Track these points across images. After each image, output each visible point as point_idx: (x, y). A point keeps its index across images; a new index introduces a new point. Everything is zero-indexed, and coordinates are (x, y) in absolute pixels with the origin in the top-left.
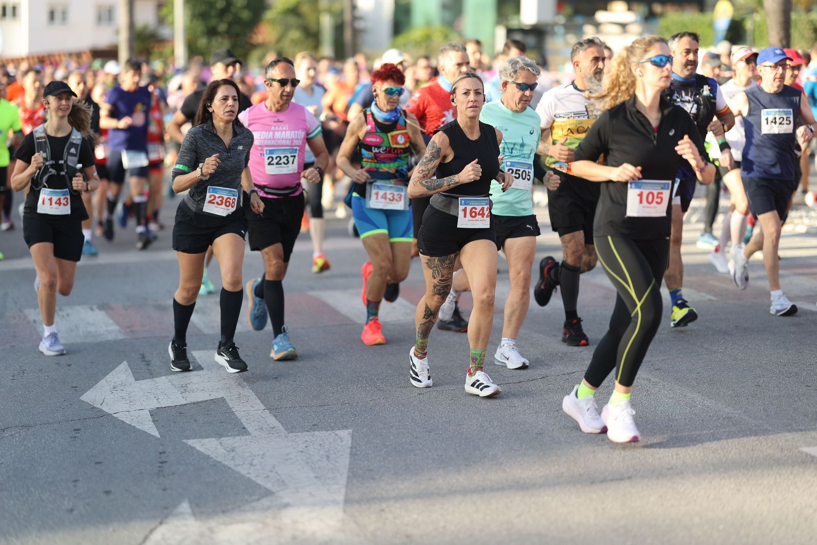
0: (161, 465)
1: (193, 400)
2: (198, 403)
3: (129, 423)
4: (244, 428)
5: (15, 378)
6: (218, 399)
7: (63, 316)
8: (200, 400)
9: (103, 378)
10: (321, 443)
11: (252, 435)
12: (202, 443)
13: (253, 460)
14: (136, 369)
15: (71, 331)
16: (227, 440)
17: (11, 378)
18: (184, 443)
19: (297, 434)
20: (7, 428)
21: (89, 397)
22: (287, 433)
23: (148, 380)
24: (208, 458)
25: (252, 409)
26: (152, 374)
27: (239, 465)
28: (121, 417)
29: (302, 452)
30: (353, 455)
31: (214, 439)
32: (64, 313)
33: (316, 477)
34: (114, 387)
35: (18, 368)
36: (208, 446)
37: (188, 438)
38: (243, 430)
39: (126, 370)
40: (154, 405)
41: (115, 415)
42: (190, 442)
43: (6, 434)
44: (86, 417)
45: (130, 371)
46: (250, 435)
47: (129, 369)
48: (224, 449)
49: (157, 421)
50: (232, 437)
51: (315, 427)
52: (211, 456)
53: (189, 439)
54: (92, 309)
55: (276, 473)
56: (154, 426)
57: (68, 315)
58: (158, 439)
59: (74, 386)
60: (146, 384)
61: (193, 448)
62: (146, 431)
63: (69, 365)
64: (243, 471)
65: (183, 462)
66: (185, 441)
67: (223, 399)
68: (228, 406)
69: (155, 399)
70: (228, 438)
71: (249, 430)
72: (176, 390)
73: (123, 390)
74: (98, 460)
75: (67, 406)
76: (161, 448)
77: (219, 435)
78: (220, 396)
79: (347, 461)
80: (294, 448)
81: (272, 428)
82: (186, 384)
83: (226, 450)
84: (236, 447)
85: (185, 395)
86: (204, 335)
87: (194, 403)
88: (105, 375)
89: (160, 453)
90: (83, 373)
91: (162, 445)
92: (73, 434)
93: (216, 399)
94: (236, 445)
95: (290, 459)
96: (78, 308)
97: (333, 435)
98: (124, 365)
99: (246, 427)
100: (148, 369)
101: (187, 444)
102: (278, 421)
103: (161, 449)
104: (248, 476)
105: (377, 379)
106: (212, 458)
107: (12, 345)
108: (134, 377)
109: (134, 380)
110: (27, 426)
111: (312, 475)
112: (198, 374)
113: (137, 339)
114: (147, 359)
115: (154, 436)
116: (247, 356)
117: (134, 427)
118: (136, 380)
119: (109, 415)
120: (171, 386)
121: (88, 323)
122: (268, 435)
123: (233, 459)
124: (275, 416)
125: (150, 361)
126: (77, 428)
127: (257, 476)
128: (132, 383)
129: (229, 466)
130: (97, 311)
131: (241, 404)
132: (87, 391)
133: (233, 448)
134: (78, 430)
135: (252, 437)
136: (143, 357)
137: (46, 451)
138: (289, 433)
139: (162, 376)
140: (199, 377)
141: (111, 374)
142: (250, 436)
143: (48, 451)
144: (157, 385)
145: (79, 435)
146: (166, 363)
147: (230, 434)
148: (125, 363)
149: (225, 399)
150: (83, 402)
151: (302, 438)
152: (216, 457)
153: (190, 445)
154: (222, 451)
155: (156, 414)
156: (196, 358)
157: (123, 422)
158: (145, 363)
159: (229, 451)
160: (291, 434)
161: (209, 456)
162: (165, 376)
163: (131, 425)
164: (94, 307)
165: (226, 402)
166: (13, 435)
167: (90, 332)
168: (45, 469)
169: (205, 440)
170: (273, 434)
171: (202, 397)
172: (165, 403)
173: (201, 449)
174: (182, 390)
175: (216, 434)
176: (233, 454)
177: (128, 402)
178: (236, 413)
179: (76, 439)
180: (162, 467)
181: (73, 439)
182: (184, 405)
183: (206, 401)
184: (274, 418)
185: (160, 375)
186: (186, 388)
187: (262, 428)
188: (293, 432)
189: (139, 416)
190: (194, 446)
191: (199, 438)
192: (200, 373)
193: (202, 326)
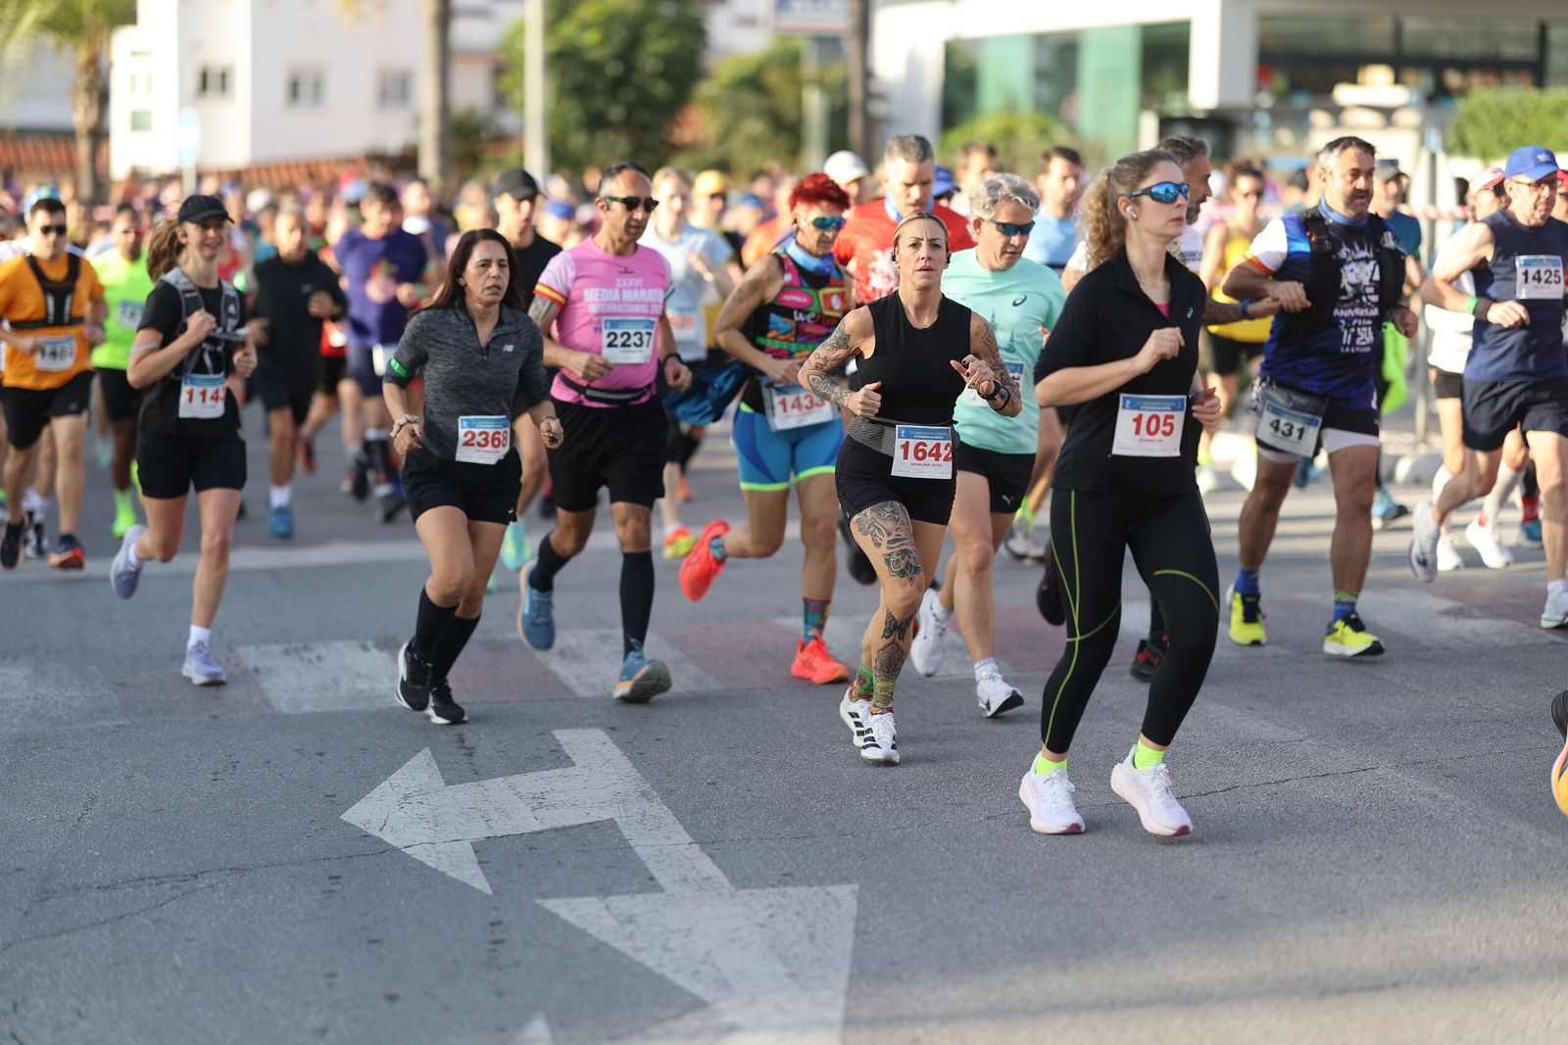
0: (493, 947)
1: (556, 824)
2: (564, 828)
3: (433, 866)
4: (652, 879)
5: (219, 776)
6: (602, 822)
7: (310, 661)
8: (569, 823)
9: (385, 779)
10: (799, 909)
11: (667, 892)
12: (571, 907)
13: (668, 939)
14: (447, 764)
15: (325, 688)
16: (619, 901)
17: (212, 777)
18: (537, 905)
19: (756, 891)
20: (202, 873)
21: (355, 815)
22: (733, 889)
23: (469, 784)
24: (582, 934)
25: (668, 842)
26: (477, 773)
27: (641, 949)
28: (418, 853)
29: (762, 925)
30: (859, 933)
31: (594, 899)
32: (312, 655)
33: (791, 976)
34: (406, 797)
35: (225, 758)
36: (584, 912)
37: (545, 895)
38: (650, 882)
39: (428, 764)
40: (481, 832)
41: (408, 851)
42: (550, 904)
43: (201, 883)
44: (351, 853)
45: (436, 767)
46: (664, 891)
47: (434, 762)
48: (614, 917)
49: (486, 862)
50: (629, 896)
51: (787, 879)
52: (590, 931)
53: (547, 898)
54: (365, 648)
55: (713, 965)
56: (481, 872)
57: (319, 658)
58: (488, 898)
59: (330, 793)
60: (465, 792)
61: (553, 916)
62: (466, 881)
63: (321, 754)
64: (649, 960)
65: (535, 942)
66: (539, 901)
67: (611, 820)
68: (622, 835)
69: (483, 825)
70: (621, 898)
71: (661, 881)
72: (523, 805)
73: (422, 803)
74: (375, 936)
75: (317, 830)
76: (494, 914)
77: (604, 891)
78: (605, 817)
79: (849, 945)
80: (748, 919)
81: (705, 878)
82: (542, 794)
83: (618, 921)
84: (636, 915)
85: (540, 813)
86: (577, 699)
87: (557, 830)
88: (388, 774)
89: (493, 924)
90: (346, 770)
91: (495, 909)
92: (328, 885)
93: (598, 822)
94: (637, 910)
95: (740, 939)
96: (339, 645)
97: (822, 894)
98: (424, 757)
99: (656, 877)
100: (471, 764)
101: (543, 908)
102: (716, 867)
103: (493, 916)
104: (659, 970)
105: (908, 788)
106: (590, 935)
107: (212, 714)
108: (443, 777)
109: (444, 784)
110: (241, 870)
111: (781, 970)
112: (566, 775)
114: (468, 743)
115: (481, 892)
116: (658, 740)
117: (443, 874)
118: (448, 783)
119: (395, 849)
120: (514, 797)
121: (358, 675)
122: (698, 893)
123: (631, 936)
124: (712, 857)
125: (471, 749)
126: (334, 873)
127: (676, 971)
128: (439, 789)
129: (622, 950)
130: (374, 651)
131: (645, 832)
132: (355, 804)
133: (631, 916)
134: (337, 878)
135: (668, 895)
136: (461, 740)
137: (276, 918)
138: (738, 889)
139: (495, 777)
140: (566, 779)
141: (399, 772)
142: (664, 894)
143: (279, 916)
144: (486, 793)
145: (337, 888)
146: (504, 752)
147: (625, 889)
148: (427, 750)
149: (616, 823)
150: (347, 824)
151: (763, 899)
152: (599, 933)
153: (549, 910)
154: (608, 921)
155: (484, 850)
156: (563, 742)
157: (421, 863)
158: (465, 751)
159: (623, 923)
160: (741, 892)
161: (584, 930)
162: (502, 775)
163: (436, 870)
164: (369, 643)
165: (617, 828)
166: (213, 886)
167: (360, 692)
168: (273, 952)
169: (578, 901)
170: (708, 890)
171: (571, 818)
172: (499, 831)
173: (571, 918)
174: (535, 803)
175: (599, 890)
176: (630, 928)
177: (431, 825)
178: (637, 850)
179: (333, 894)
180: (495, 950)
181: (326, 895)
182: (539, 832)
183: (581, 825)
184: (709, 859)
185: (492, 774)
186: (542, 801)
187: (685, 879)
188: (744, 887)
189: (452, 853)
190: (556, 911)
191: (566, 896)
192: (570, 771)
193: (572, 682)
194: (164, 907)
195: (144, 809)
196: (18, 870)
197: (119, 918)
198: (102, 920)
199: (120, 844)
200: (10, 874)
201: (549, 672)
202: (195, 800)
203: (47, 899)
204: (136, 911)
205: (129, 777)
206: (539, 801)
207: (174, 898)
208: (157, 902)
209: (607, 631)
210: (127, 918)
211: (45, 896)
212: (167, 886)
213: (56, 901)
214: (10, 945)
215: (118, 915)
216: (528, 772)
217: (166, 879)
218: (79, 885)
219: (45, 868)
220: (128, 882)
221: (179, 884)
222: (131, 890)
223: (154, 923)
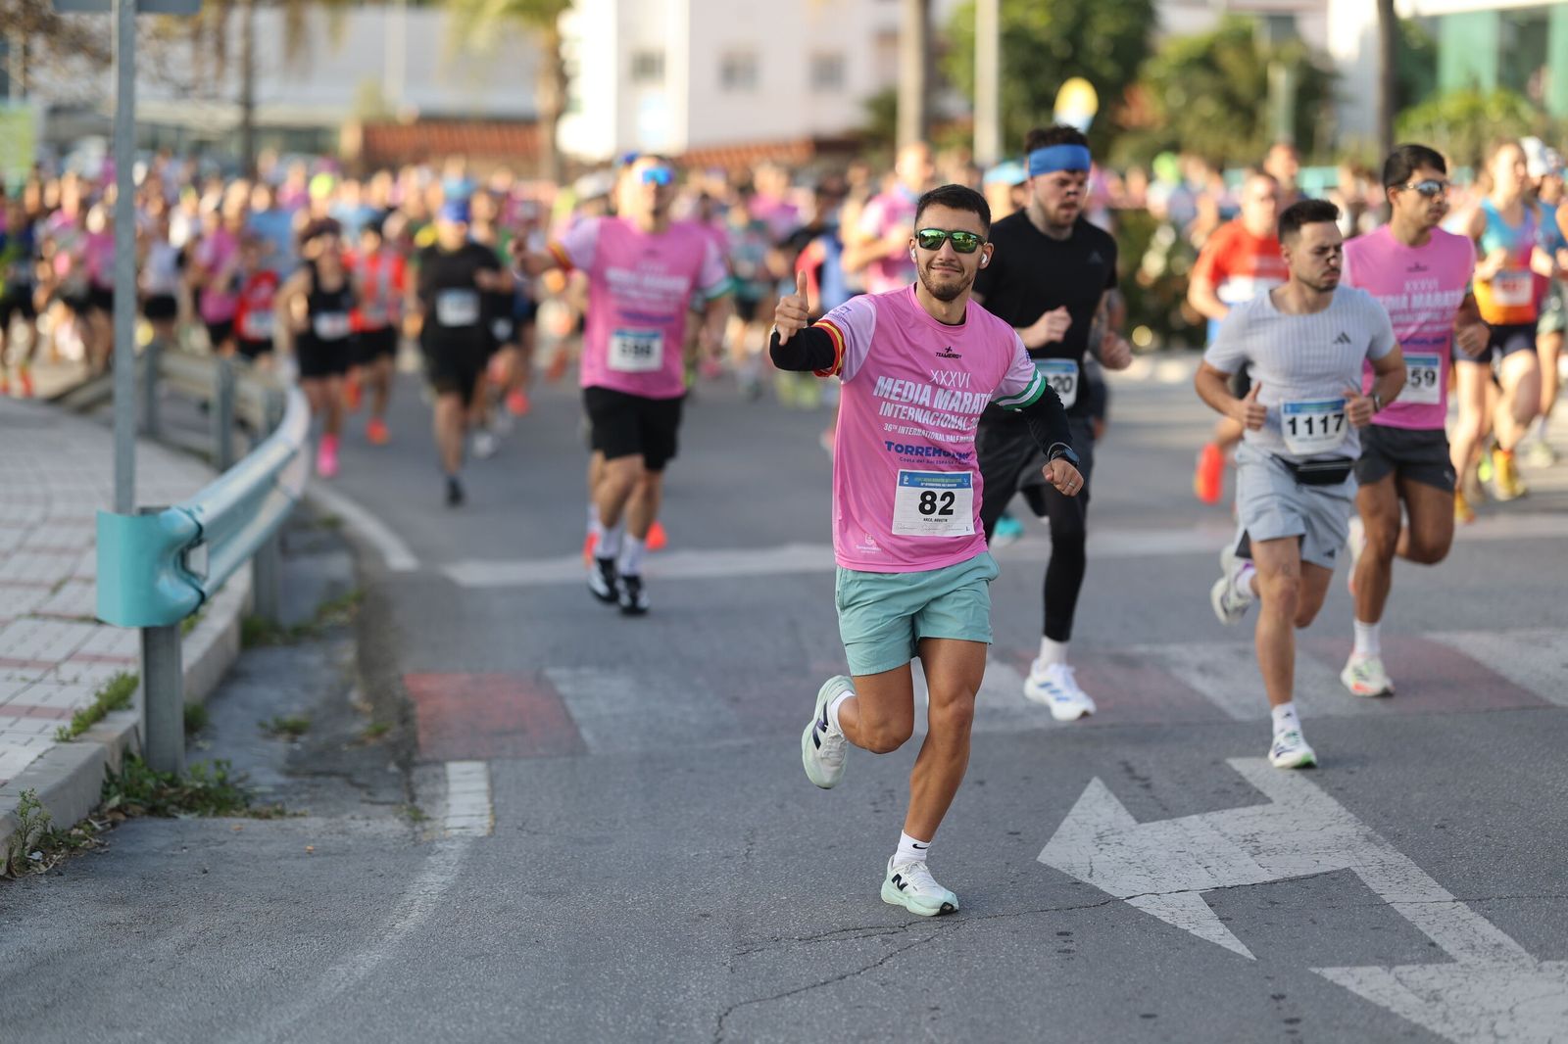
0: (1290, 1027)
1: (1286, 874)
2: (1298, 879)
3: (1171, 922)
4: (1433, 944)
5: (879, 807)
6: (1339, 872)
8: (1301, 873)
9: (1066, 815)
11: (1462, 962)
12: (1357, 979)
13: (1493, 1024)
14: (1127, 796)
16: (1410, 972)
17: (872, 807)
18: (1318, 975)
19: (1561, 963)
20: (910, 924)
21: (1053, 855)
22: (1535, 959)
23: (1164, 822)
24: (1386, 1013)
25: (1427, 898)
26: (1165, 809)
27: (1468, 1035)
28: (1145, 905)
31: (1378, 969)
34: (1100, 837)
36: (1369, 982)
37: (1319, 962)
38: (1432, 948)
39: (1106, 797)
40: (1207, 882)
41: (1133, 902)
42: (1331, 973)
43: (914, 937)
44: (1070, 905)
45: (1116, 801)
46: (1454, 961)
47: (1112, 795)
48: (1413, 992)
49: (1229, 919)
50: (1417, 967)
52: (1394, 1010)
53: (1323, 967)
56: (1227, 929)
58: (1251, 964)
59: (1011, 830)
60: (1159, 835)
61: (1342, 989)
62: (1217, 942)
63: (981, 783)
65: (1336, 1023)
66: (1316, 970)
67: (1348, 869)
68: (1369, 889)
70: (1411, 967)
71: (1445, 948)
72: (1237, 849)
73: (1121, 844)
74: (1145, 1009)
75: (1018, 875)
76: (1270, 985)
77: (1388, 960)
78: (1341, 865)
81: (1496, 946)
82: (1253, 835)
83: (1422, 998)
84: (1438, 991)
85: (1264, 859)
86: (1235, 723)
87: (1291, 880)
88: (1067, 807)
89: (1274, 997)
90: (1018, 802)
91: (1268, 978)
92: (1060, 942)
93: (1334, 872)
94: (1437, 984)
98: (1095, 789)
99: (1437, 942)
100: (1153, 797)
101: (1325, 979)
102: (1499, 931)
103: (1271, 988)
106: (1396, 1015)
108: (1131, 813)
109: (1133, 822)
112: (1266, 813)
113: (1097, 727)
114: (1138, 772)
115: (1241, 956)
117: (1187, 932)
118: (1140, 820)
119: (1116, 900)
120: (1222, 839)
122: (1497, 964)
123: (1445, 1018)
124: (1490, 919)
125: (1145, 779)
126: (1061, 929)
128: (1134, 827)
129: (1446, 1036)
131: (1394, 885)
132: (1046, 843)
133: (1433, 992)
134: (1067, 934)
135: (1462, 966)
136: (1129, 770)
137: (1019, 983)
138: (1541, 960)
139: (1189, 814)
140: (1270, 818)
141: (1077, 805)
142: (1457, 964)
143: (1024, 981)
144: (1189, 834)
145: (1073, 946)
146: (1184, 783)
147: (1408, 957)
148: (1097, 780)
149: (1355, 873)
150: (1048, 867)
152: (1406, 1013)
153: (1332, 982)
154: (1412, 999)
155: (1217, 898)
156: (1245, 773)
157: (1154, 918)
158: (1138, 783)
159: (1428, 1001)
160: (1546, 964)
161: (1387, 1008)
162: (1196, 812)
163: (1176, 927)
165: (1360, 879)
168: (1038, 1027)
169: (1361, 971)
170: (1506, 961)
171: (1302, 867)
172: (1227, 879)
173: (1362, 992)
174: (1250, 847)
175: (1377, 957)
176: (1440, 1007)
177: (1145, 872)
178: (1397, 907)
179: (1072, 955)
180: (1293, 1032)
181: (1066, 955)
182: (1271, 883)
183: (1315, 876)
184: (1487, 921)
185: (1184, 811)
186: (1257, 844)
187: (1473, 947)
188: (1548, 959)
189: (1184, 906)
190: (1342, 982)
191: (1342, 965)
192: (1268, 808)
193: (1224, 703)
194: (885, 964)
195: (813, 845)
196: (705, 916)
197: (842, 978)
198: (823, 981)
199: (805, 887)
200: (697, 920)
201: (1193, 691)
202: (866, 834)
203: (748, 951)
204: (856, 971)
205: (781, 806)
206: (1254, 845)
207: (891, 956)
208: (874, 958)
209: (1241, 646)
210: (848, 978)
211: (744, 948)
212: (877, 939)
213: (760, 954)
214: (730, 1009)
215: (837, 974)
216: (1225, 809)
217: (872, 931)
218: (778, 936)
219: (734, 915)
220: (833, 932)
221: (889, 937)
222: (838, 943)
223: (882, 985)
